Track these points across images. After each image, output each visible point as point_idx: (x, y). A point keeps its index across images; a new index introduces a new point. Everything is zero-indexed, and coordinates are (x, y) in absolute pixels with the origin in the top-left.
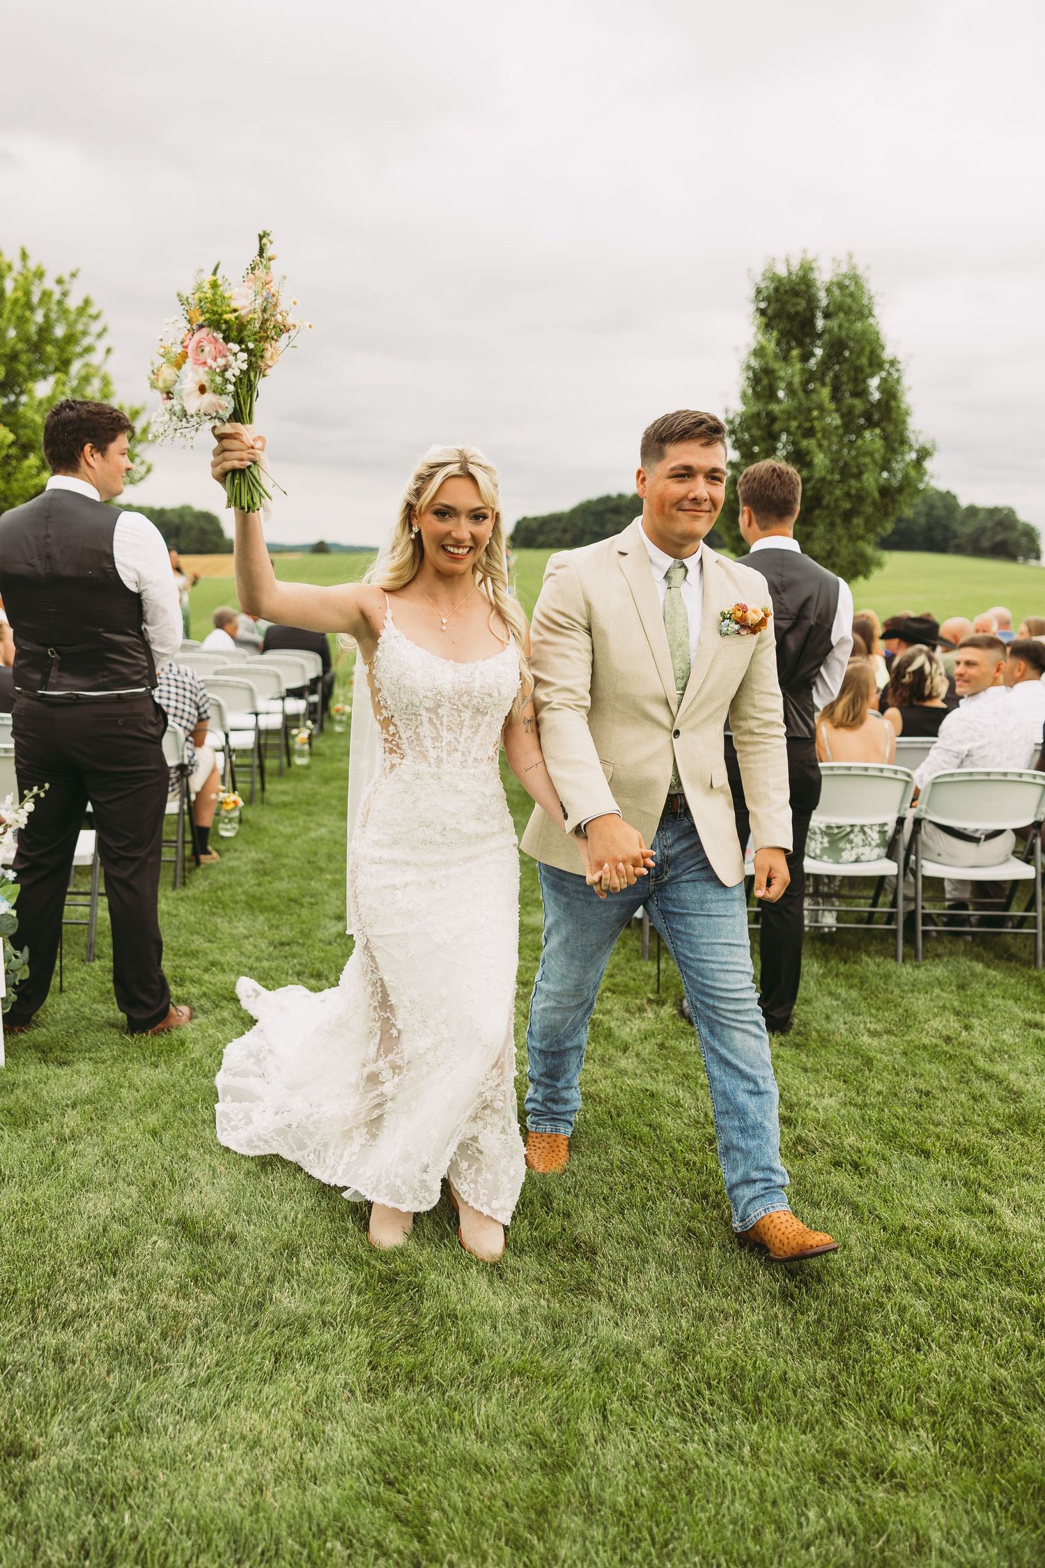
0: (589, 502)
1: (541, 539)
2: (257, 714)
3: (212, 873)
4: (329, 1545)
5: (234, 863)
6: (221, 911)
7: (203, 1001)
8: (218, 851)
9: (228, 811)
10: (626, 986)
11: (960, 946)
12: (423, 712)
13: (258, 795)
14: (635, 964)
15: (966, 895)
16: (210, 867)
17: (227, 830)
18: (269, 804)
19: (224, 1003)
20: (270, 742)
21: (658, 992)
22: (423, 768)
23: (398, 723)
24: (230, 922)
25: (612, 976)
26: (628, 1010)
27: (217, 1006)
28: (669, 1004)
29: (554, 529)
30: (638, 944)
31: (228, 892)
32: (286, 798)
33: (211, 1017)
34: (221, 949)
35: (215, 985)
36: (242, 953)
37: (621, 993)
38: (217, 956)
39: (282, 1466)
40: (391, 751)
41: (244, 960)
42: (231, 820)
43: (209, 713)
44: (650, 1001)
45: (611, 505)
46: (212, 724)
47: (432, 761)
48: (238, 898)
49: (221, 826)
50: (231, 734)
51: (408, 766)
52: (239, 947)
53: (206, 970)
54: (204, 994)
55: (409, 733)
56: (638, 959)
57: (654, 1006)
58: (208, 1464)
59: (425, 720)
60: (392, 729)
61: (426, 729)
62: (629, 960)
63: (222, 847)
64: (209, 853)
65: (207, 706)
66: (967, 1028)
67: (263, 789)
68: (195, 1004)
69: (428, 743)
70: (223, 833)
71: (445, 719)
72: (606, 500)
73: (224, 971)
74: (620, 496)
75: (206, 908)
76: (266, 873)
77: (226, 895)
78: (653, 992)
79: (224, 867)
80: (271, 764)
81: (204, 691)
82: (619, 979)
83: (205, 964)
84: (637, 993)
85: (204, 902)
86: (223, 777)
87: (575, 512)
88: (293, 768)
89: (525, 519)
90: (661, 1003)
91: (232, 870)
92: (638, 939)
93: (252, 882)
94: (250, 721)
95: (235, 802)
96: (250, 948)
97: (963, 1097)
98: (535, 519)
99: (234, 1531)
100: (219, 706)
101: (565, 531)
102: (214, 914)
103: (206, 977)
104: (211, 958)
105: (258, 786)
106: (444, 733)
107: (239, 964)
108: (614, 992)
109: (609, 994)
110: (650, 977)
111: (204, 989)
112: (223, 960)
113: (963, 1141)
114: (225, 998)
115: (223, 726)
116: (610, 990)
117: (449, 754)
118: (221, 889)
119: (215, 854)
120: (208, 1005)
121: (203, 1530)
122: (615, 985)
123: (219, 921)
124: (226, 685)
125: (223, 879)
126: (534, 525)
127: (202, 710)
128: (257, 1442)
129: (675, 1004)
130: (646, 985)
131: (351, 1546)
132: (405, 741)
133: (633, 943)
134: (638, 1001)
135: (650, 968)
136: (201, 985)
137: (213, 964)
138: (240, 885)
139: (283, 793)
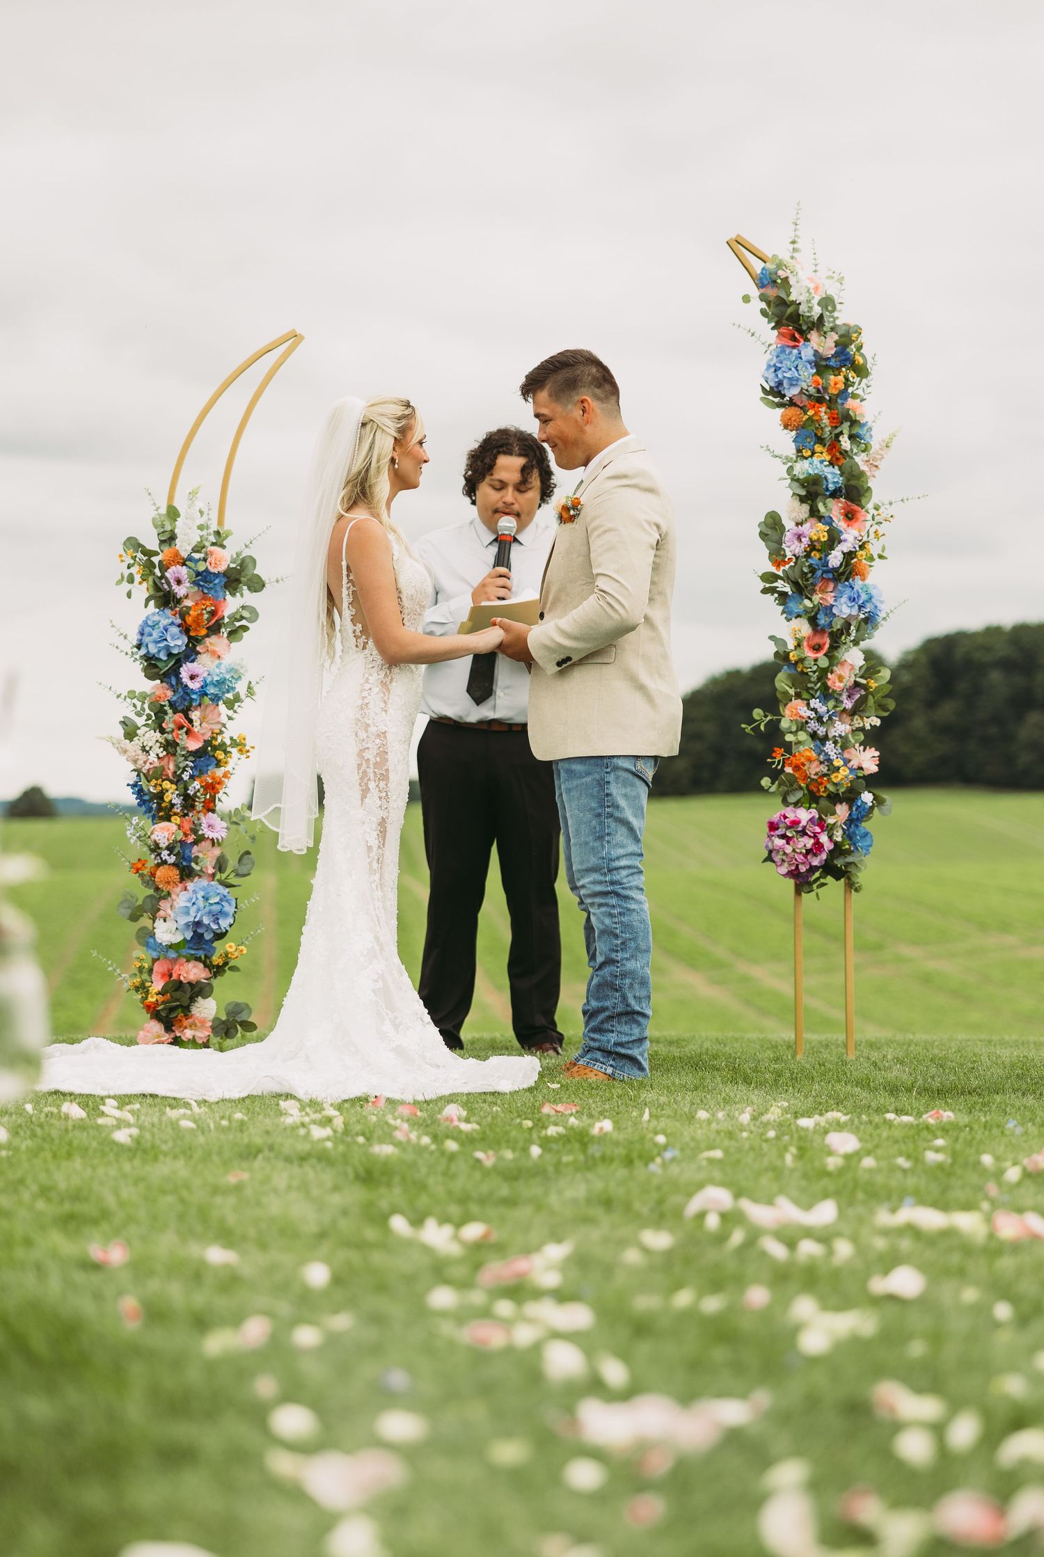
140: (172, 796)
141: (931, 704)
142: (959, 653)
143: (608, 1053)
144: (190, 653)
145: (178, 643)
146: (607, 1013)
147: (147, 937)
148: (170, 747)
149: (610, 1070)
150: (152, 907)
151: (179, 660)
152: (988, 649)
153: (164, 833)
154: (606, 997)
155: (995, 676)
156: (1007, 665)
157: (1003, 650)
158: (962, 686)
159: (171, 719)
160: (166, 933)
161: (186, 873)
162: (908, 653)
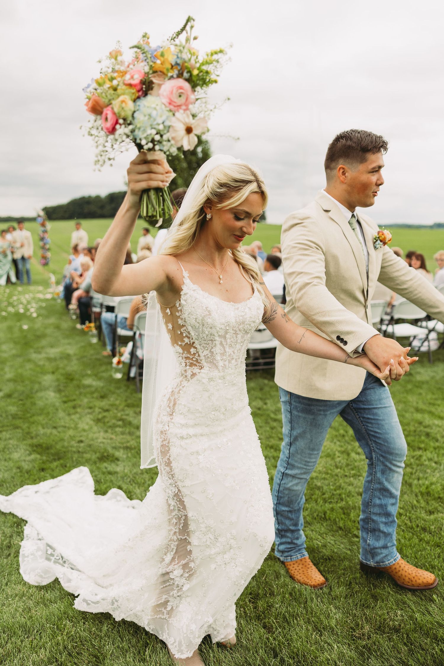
1: (55, 216)
4: (64, 623)
11: (258, 374)
12: (217, 338)
15: (258, 354)
22: (215, 373)
23: (198, 346)
29: (60, 212)
39: (36, 601)
40: (191, 365)
47: (221, 368)
51: (205, 373)
55: (206, 352)
58: (5, 607)
59: (217, 343)
60: (193, 350)
61: (218, 349)
66: (266, 404)
69: (218, 358)
71: (228, 341)
97: (268, 429)
99: (23, 627)
106: (227, 349)
113: (270, 444)
117: (229, 362)
121: (10, 629)
128: (23, 595)
131: (72, 621)
132: (202, 358)
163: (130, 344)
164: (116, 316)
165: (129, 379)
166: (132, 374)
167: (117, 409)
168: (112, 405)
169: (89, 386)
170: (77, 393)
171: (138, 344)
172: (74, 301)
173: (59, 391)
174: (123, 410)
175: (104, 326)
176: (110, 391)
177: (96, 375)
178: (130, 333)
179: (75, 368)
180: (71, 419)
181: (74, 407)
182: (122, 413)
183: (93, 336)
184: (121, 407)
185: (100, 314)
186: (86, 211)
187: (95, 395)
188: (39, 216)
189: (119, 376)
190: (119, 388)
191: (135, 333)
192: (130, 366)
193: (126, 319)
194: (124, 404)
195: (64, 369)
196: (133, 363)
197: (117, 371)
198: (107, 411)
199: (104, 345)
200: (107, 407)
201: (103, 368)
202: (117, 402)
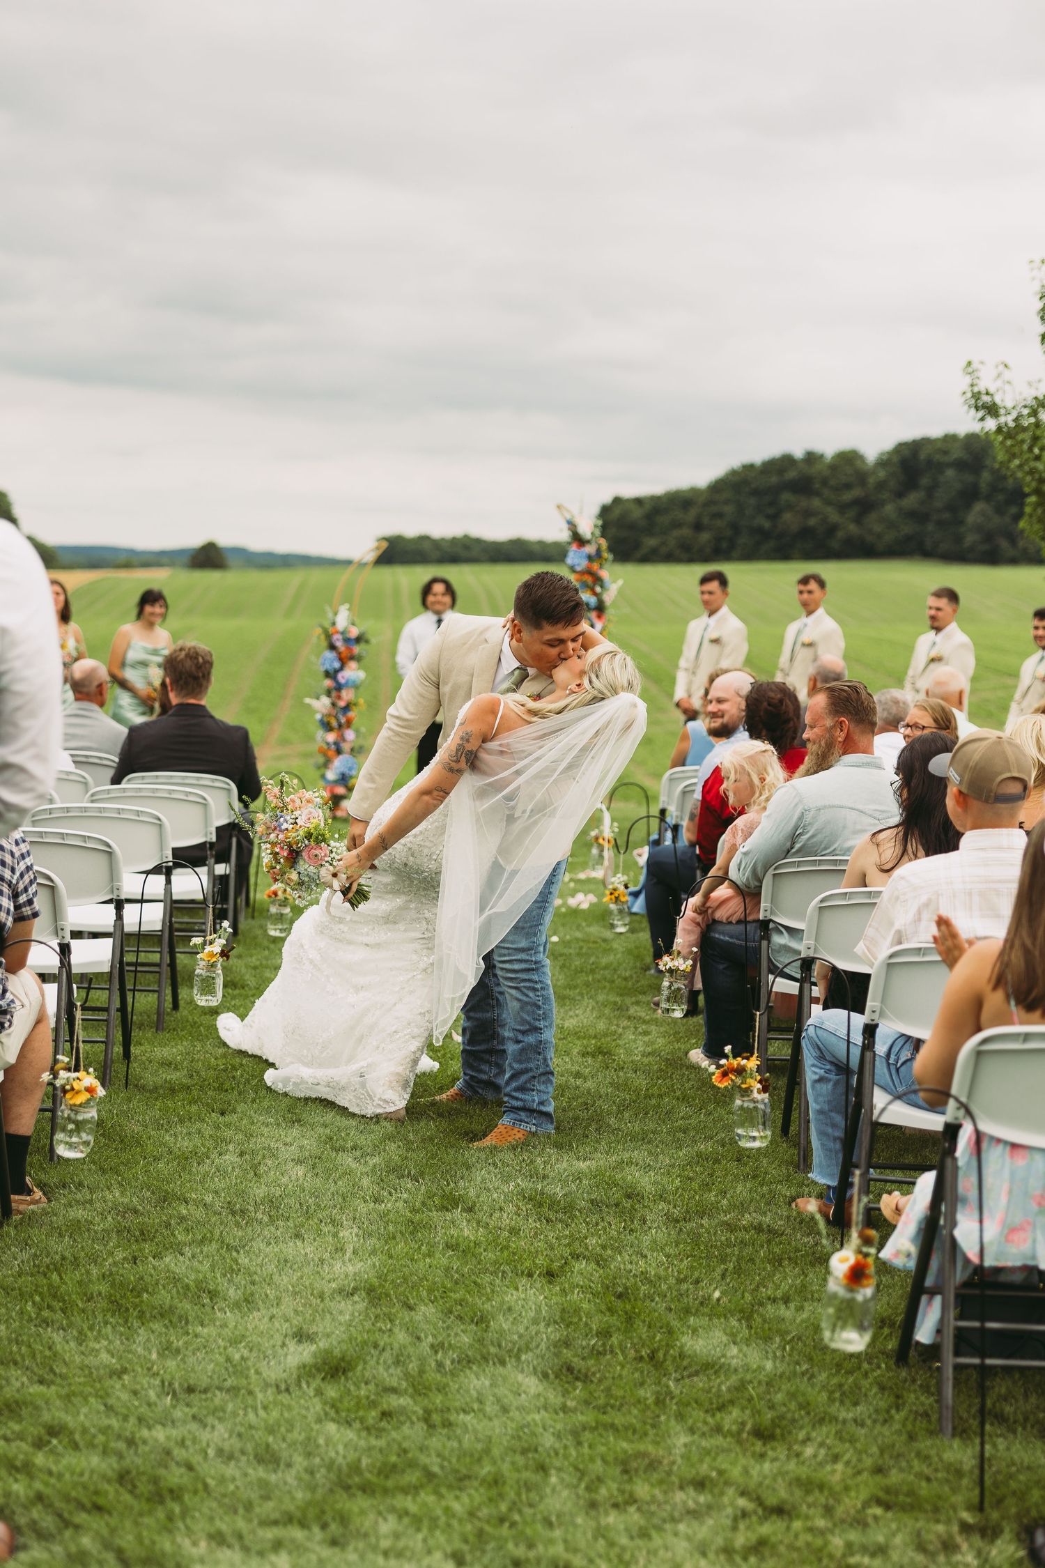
0: (749, 468)
1: (651, 542)
2: (119, 905)
3: (37, 1235)
5: (79, 1213)
6: (59, 1316)
7: (36, 1513)
8: (42, 1186)
9: (75, 1109)
10: (911, 1493)
13: (120, 1067)
14: (925, 1444)
16: (30, 1219)
17: (71, 1146)
18: (141, 1088)
19: (81, 1518)
20: (143, 958)
21: (981, 1508)
24: (81, 1339)
25: (879, 1470)
26: (921, 1547)
27: (67, 1524)
28: (1007, 1535)
29: (677, 525)
30: (928, 1401)
31: (72, 1278)
32: (174, 1076)
33: (58, 1549)
34: (67, 1398)
35: (60, 1476)
36: (109, 1408)
37: (904, 1508)
38: (57, 1414)
41: (114, 1422)
42: (79, 1126)
43: (37, 905)
44: (966, 1528)
45: (791, 474)
46: (40, 928)
48: (95, 1288)
49: (59, 1136)
50: (75, 944)
52: (103, 1396)
53: (39, 1444)
54: (40, 1497)
56: (931, 1433)
57: (977, 1540)
62: (912, 1437)
63: (52, 1178)
64: (29, 1192)
65: (32, 890)
67: (127, 1054)
68: (22, 1521)
70: (62, 1151)
72: (786, 461)
73: (76, 1447)
74: (811, 458)
75: (29, 1307)
76: (144, 1235)
77: (69, 1283)
78: (969, 1508)
79: (58, 1221)
80: (144, 1002)
81: (28, 861)
82: (895, 1477)
83: (35, 1431)
84: (936, 1510)
85: (23, 1296)
86: (56, 1030)
87: (717, 487)
88: (183, 1011)
89: (617, 501)
90: (989, 1532)
91: (76, 1228)
92: (926, 1389)
93: (120, 1255)
94: (104, 917)
95: (90, 1090)
96: (125, 1396)
98: (638, 501)
100: (53, 889)
101: (698, 527)
102: (46, 1323)
103: (40, 1459)
104: (46, 1417)
105: (118, 1049)
107: (105, 1430)
108: (887, 1507)
109: (878, 1511)
110: (959, 1473)
111: (38, 1485)
112: (69, 1419)
114: (82, 1507)
115: (57, 931)
116: (879, 1502)
118: (57, 1268)
119: (38, 1194)
120: (48, 1522)
122: (888, 1490)
123: (57, 1337)
124: (62, 844)
125: (60, 1247)
126: (637, 513)
127: (23, 899)
129: (1018, 1538)
130: (954, 1491)
133: (917, 1399)
134: (941, 1528)
135: (961, 1454)
136: (31, 1476)
137: (54, 1431)
138: (94, 1259)
139: (167, 1064)
140: (334, 723)
141: (900, 495)
142: (923, 456)
143: (531, 1111)
144: (341, 669)
145: (337, 665)
146: (531, 1074)
147: (323, 777)
148: (334, 704)
149: (533, 1129)
150: (327, 764)
151: (337, 671)
152: (945, 453)
153: (331, 737)
154: (529, 1060)
155: (950, 473)
156: (960, 465)
157: (957, 453)
158: (925, 481)
159: (334, 694)
160: (331, 775)
161: (339, 752)
162: (882, 454)
163: (927, 1181)
164: (870, 1031)
165: (906, 1353)
166: (924, 1335)
167: (828, 1511)
168: (808, 1485)
169: (710, 1367)
170: (647, 1393)
171: (966, 1184)
172: (685, 936)
173: (567, 1374)
174: (860, 1522)
175: (811, 1070)
176: (805, 1406)
177: (747, 1316)
178: (933, 1122)
179: (652, 1264)
180: (600, 1533)
181: (626, 1469)
182: (853, 1536)
183: (749, 1117)
184: (850, 1504)
185: (796, 1009)
186: (789, 519)
187: (732, 1417)
188: (578, 540)
189: (853, 1341)
190: (852, 1397)
191: (952, 1130)
192: (918, 1290)
193: (918, 1043)
194: (867, 1486)
195: (600, 1261)
196: (929, 1282)
197: (848, 1313)
198: (780, 1511)
199: (805, 1162)
200: (781, 1493)
201: (788, 1279)
202: (836, 1473)
